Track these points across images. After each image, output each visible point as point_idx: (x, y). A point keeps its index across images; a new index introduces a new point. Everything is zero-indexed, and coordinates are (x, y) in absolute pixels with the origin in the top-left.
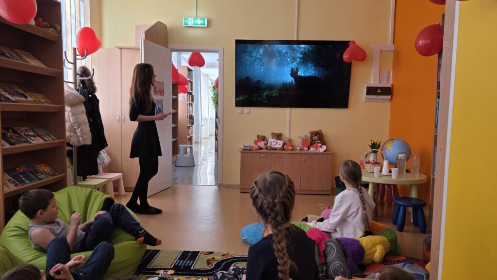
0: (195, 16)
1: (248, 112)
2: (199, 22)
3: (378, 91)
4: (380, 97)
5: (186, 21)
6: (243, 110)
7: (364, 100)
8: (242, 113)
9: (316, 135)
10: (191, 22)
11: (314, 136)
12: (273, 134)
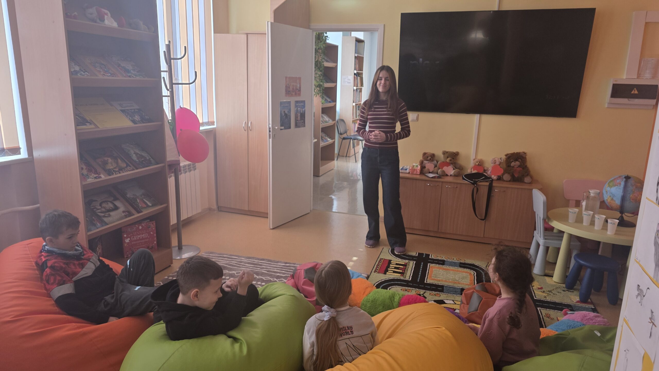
1: (415, 119)
3: (633, 92)
4: (637, 101)
7: (606, 106)
9: (516, 160)
11: (512, 161)
12: (444, 153)
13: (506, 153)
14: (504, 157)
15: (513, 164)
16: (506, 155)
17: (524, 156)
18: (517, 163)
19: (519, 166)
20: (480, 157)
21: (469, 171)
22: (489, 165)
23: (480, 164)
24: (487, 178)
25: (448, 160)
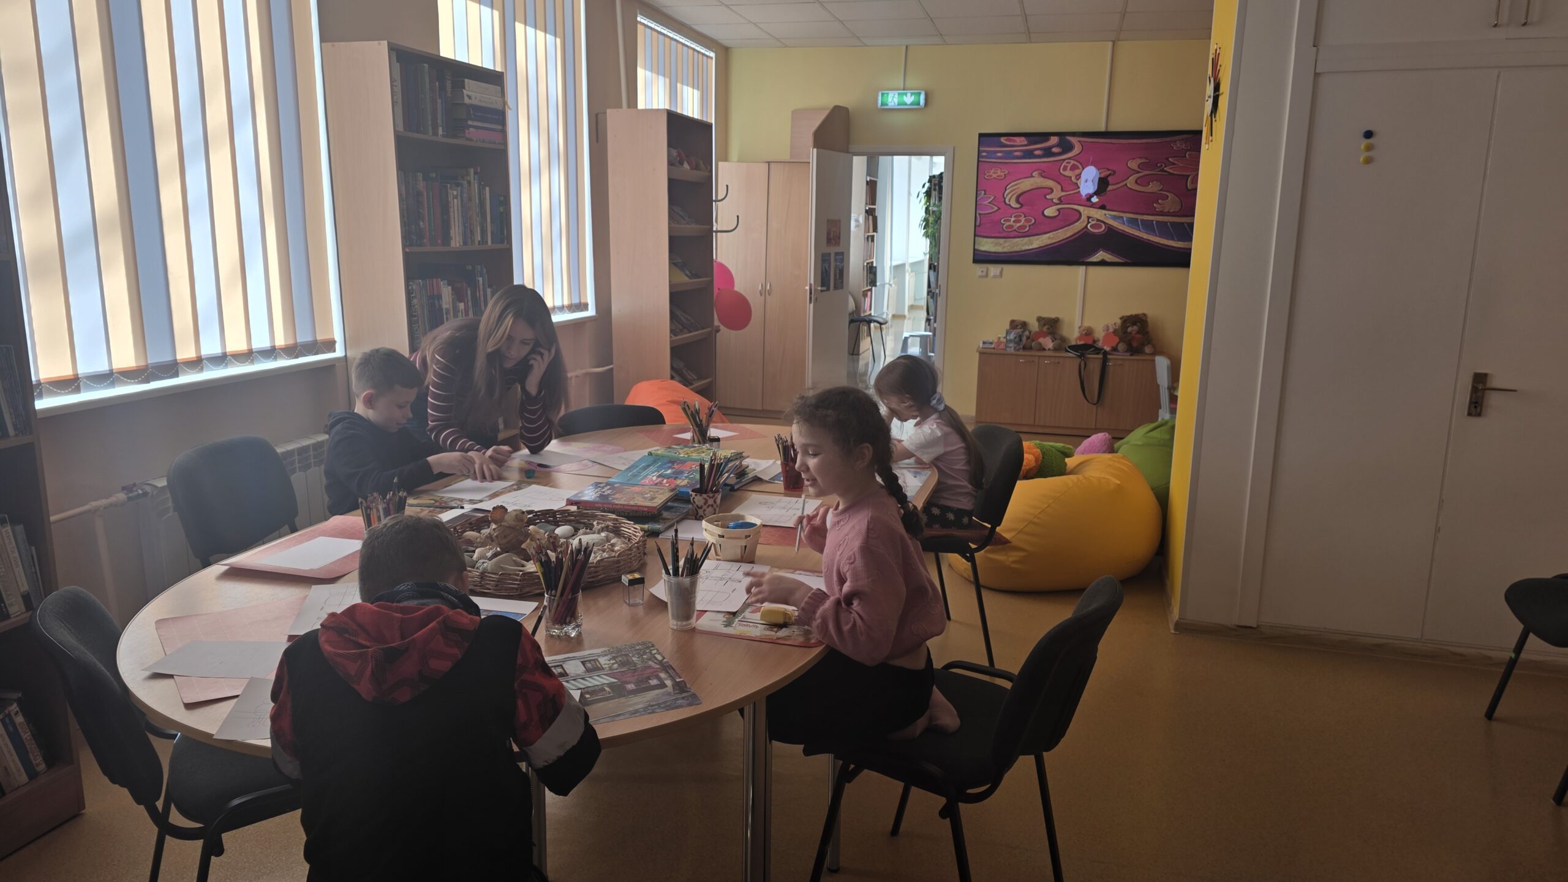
0: (902, 87)
1: (998, 274)
2: (909, 99)
5: (885, 100)
6: (988, 269)
8: (987, 275)
9: (1134, 324)
10: (892, 99)
11: (1129, 326)
12: (1039, 319)
13: (1120, 316)
14: (1119, 322)
15: (1129, 330)
16: (1121, 318)
17: (1144, 318)
18: (1135, 328)
19: (1138, 332)
20: (1087, 324)
21: (1073, 343)
22: (1099, 334)
23: (1088, 332)
24: (1098, 350)
25: (1045, 329)
